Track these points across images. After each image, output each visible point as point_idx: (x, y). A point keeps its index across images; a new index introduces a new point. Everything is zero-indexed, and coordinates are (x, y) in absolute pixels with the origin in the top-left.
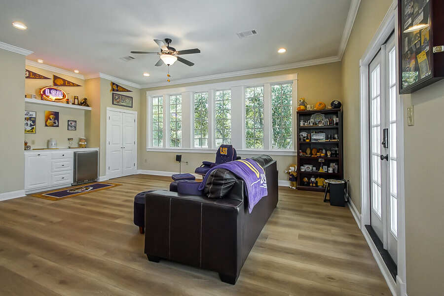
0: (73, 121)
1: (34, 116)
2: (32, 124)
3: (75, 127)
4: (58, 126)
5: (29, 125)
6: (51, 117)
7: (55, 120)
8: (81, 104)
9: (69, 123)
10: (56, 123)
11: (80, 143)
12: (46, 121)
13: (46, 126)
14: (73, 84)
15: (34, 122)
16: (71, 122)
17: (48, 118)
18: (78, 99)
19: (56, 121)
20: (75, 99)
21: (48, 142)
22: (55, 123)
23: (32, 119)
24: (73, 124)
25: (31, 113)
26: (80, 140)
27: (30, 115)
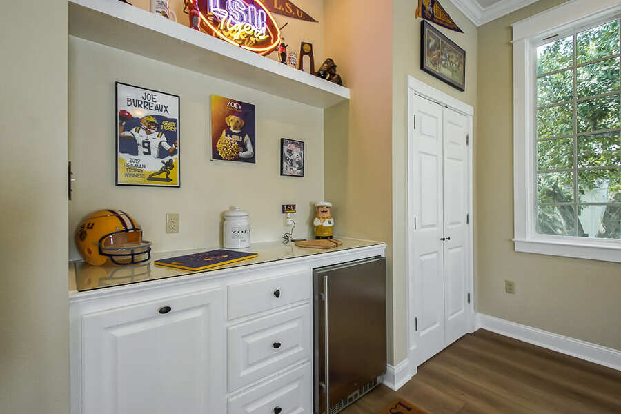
0: (294, 142)
1: (172, 114)
2: (167, 146)
3: (301, 168)
4: (251, 159)
5: (155, 151)
6: (232, 120)
7: (242, 135)
8: (321, 75)
9: (285, 148)
10: (245, 150)
11: (317, 222)
12: (215, 139)
13: (216, 156)
14: (294, 7)
15: (173, 137)
16: (291, 146)
17: (220, 128)
18: (310, 54)
19: (247, 138)
20: (303, 53)
21: (223, 218)
22: (243, 146)
23: (166, 126)
24: (295, 155)
25: (160, 99)
26: (316, 211)
27: (158, 108)
